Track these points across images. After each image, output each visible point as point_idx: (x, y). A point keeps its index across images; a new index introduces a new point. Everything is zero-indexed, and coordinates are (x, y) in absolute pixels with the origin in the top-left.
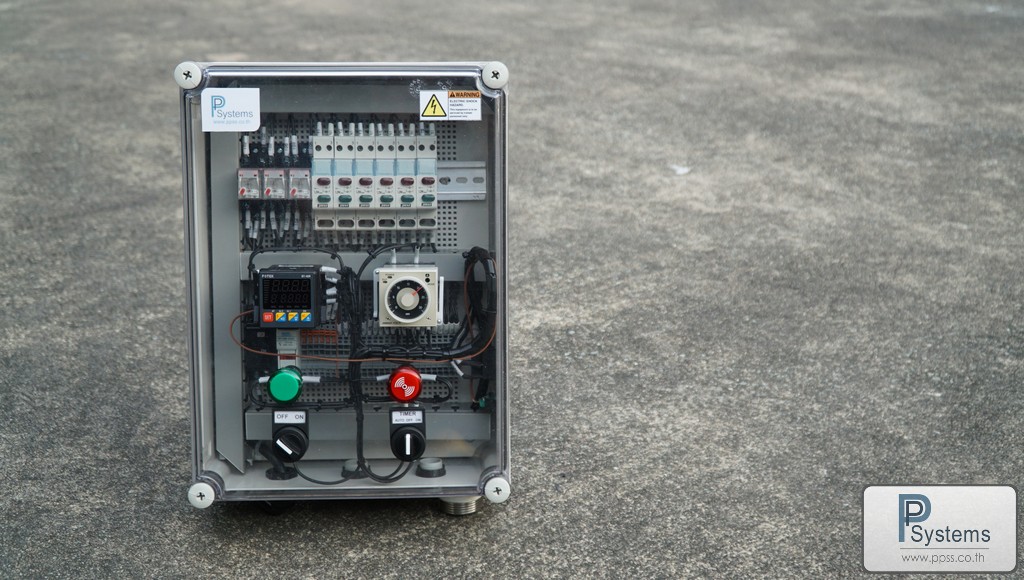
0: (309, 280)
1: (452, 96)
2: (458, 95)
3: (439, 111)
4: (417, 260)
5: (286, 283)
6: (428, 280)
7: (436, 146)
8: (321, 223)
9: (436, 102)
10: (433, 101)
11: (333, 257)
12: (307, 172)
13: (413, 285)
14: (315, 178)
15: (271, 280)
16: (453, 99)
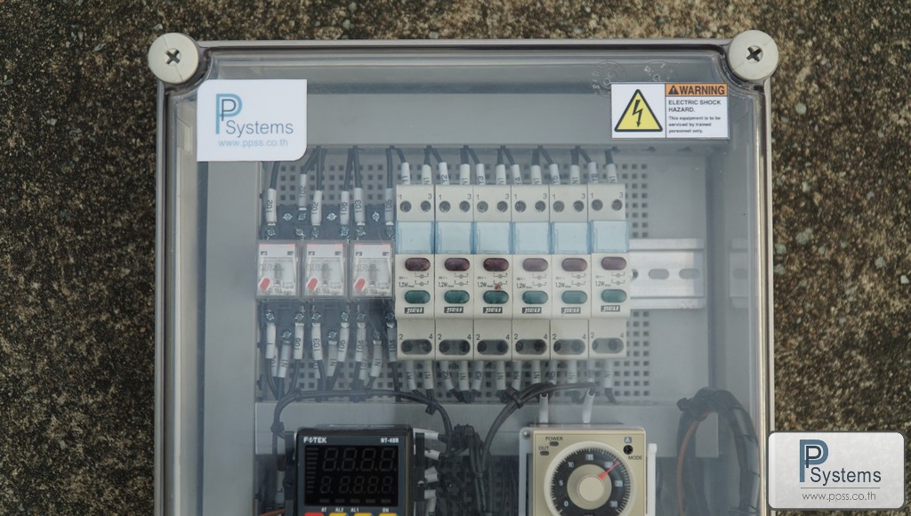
0: (395, 447)
1: (673, 92)
2: (684, 91)
3: (647, 122)
4: (587, 417)
5: (350, 454)
6: (628, 450)
7: (623, 201)
8: (408, 346)
9: (642, 105)
10: (636, 102)
11: (430, 411)
12: (387, 247)
13: (600, 457)
14: (401, 259)
15: (321, 447)
16: (674, 99)
